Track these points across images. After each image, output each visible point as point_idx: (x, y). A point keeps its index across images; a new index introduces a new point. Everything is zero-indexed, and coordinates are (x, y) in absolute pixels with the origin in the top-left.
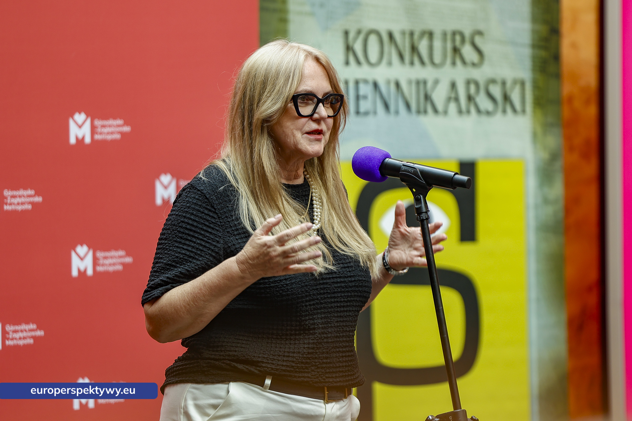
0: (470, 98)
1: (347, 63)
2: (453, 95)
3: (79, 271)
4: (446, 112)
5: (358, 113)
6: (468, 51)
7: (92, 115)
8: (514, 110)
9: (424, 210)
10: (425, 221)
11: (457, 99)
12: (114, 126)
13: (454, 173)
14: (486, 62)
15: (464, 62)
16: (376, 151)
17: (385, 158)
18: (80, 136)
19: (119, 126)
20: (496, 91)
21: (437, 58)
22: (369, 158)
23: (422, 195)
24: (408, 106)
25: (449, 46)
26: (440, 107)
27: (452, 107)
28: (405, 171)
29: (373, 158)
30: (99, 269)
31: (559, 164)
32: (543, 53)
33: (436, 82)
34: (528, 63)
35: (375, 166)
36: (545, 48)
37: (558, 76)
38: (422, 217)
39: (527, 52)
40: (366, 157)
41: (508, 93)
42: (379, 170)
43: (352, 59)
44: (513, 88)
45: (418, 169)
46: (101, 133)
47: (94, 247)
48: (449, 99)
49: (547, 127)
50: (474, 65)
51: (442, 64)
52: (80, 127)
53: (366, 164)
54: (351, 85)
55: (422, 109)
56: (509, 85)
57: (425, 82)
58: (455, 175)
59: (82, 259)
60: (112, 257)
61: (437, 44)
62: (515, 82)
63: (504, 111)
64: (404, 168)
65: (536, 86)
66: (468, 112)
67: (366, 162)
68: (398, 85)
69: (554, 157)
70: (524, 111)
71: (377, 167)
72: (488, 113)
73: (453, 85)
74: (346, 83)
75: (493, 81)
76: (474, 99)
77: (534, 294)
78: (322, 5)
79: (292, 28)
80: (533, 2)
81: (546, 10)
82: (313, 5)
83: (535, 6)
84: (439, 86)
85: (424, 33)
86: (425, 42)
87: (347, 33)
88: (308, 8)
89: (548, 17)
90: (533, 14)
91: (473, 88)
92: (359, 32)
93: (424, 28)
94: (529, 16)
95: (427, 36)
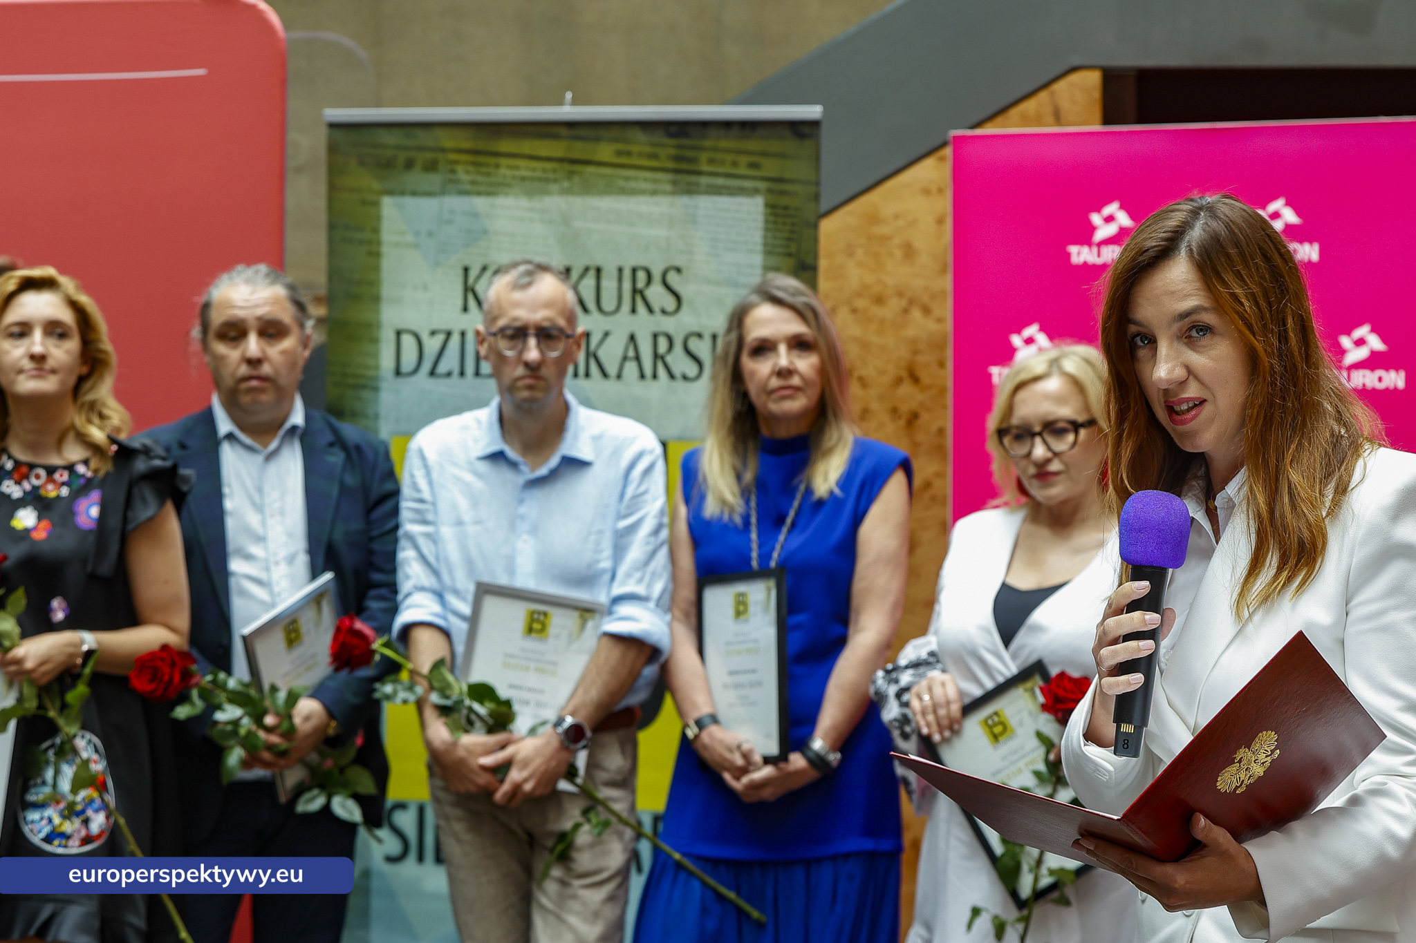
0: (656, 356)
1: (465, 309)
2: (631, 353)
4: (619, 376)
5: (477, 374)
6: (656, 293)
11: (637, 358)
14: (685, 308)
15: (649, 307)
20: (701, 348)
21: (609, 302)
25: (627, 286)
26: (611, 368)
27: (631, 368)
33: (606, 334)
43: (472, 303)
48: (625, 358)
50: (664, 312)
51: (615, 311)
54: (470, 338)
55: (582, 371)
61: (609, 284)
66: (655, 376)
72: (685, 378)
73: (632, 338)
74: (463, 334)
75: (695, 334)
76: (662, 358)
78: (430, 234)
79: (387, 264)
80: (766, 229)
81: (789, 239)
82: (417, 234)
83: (769, 234)
84: (609, 340)
85: (587, 269)
86: (589, 281)
87: (466, 270)
88: (409, 238)
89: (793, 248)
90: (765, 244)
91: (663, 345)
92: (484, 269)
93: (587, 262)
94: (759, 248)
95: (592, 273)
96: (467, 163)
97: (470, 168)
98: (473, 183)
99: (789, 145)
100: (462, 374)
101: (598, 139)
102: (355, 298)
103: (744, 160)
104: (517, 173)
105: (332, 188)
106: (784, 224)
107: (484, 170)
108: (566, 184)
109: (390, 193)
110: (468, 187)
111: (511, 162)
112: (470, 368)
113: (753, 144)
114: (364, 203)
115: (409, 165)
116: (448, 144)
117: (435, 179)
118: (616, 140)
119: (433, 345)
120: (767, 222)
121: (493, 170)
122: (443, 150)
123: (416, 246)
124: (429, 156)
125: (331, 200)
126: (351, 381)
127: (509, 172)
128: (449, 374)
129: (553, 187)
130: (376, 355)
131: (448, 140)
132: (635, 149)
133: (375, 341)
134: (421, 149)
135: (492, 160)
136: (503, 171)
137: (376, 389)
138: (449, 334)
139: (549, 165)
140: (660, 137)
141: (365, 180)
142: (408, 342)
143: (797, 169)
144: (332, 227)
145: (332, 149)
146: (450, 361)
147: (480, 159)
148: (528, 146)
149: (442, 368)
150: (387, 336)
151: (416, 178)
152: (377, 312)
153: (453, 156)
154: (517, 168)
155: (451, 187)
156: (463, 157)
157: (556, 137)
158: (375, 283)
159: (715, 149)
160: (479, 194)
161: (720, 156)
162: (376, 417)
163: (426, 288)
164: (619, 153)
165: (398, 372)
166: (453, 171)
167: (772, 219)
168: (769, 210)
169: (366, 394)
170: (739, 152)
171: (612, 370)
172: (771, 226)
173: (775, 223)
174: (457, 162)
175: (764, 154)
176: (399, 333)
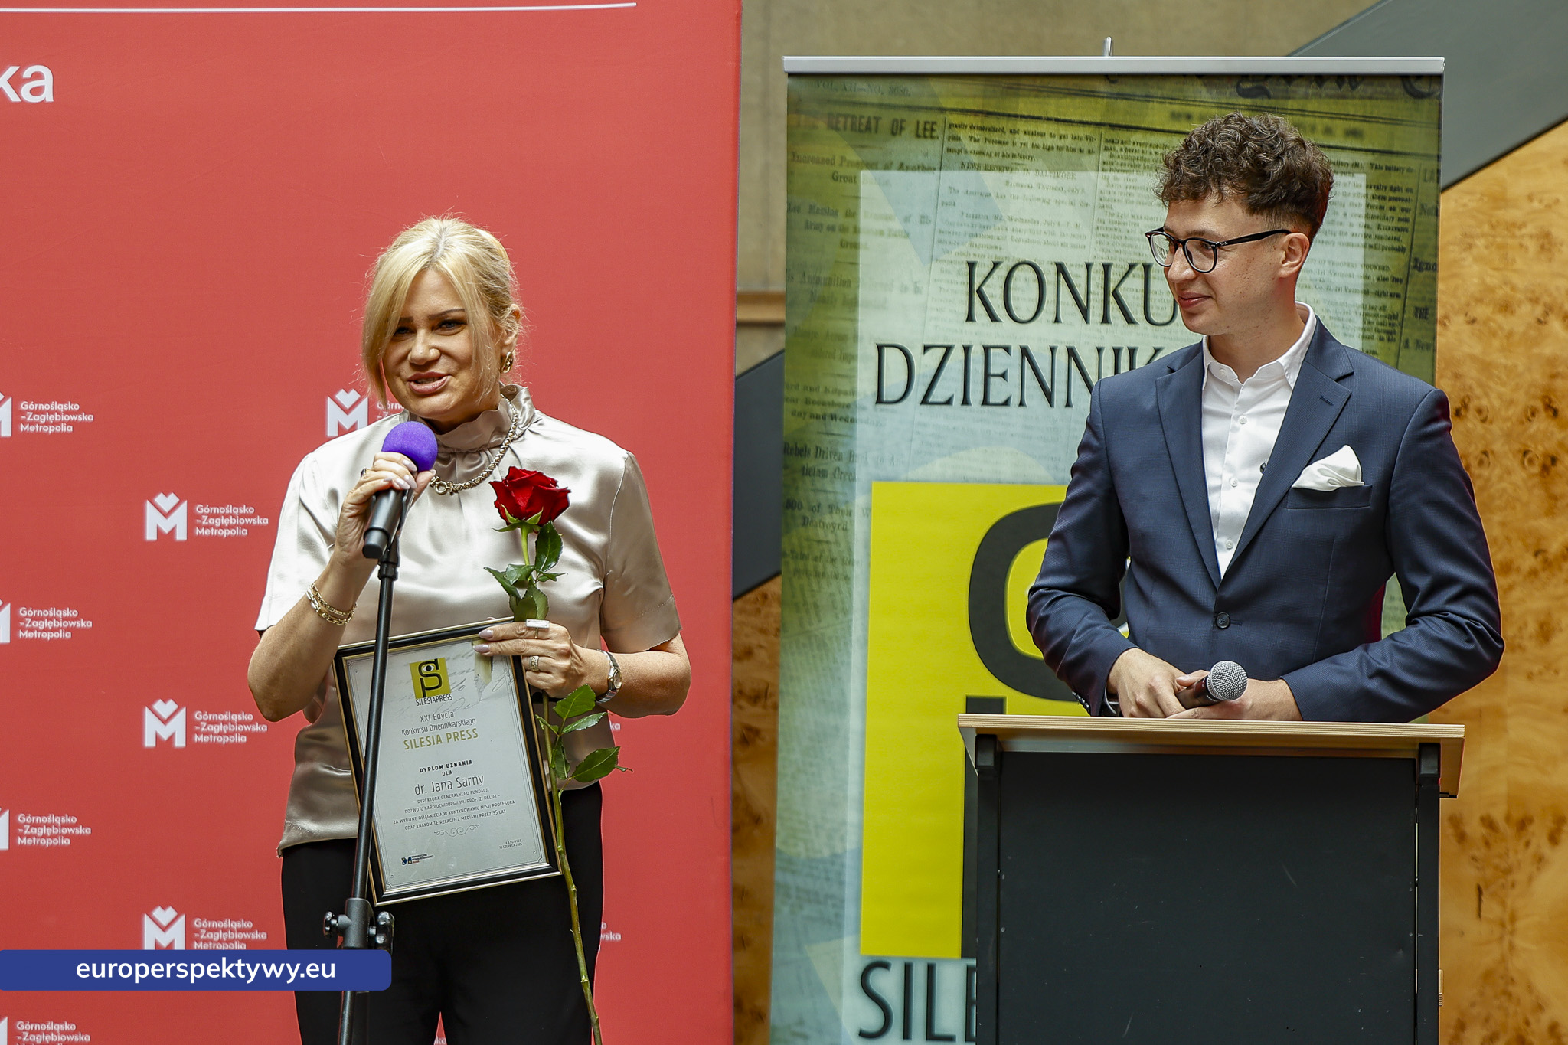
1: (970, 318)
5: (985, 402)
21: (1160, 311)
32: (1394, 305)
43: (979, 308)
51: (1167, 322)
52: (347, 410)
54: (977, 355)
57: (1132, 352)
68: (1071, 352)
74: (967, 349)
78: (924, 220)
79: (864, 256)
80: (1367, 216)
81: (1397, 229)
82: (907, 219)
83: (1373, 223)
85: (1132, 266)
86: (1135, 282)
87: (971, 266)
88: (896, 225)
89: (1405, 242)
90: (1366, 236)
92: (996, 265)
93: (1133, 259)
94: (1362, 241)
95: (1139, 271)
96: (972, 127)
97: (977, 134)
98: (981, 153)
99: (1402, 107)
100: (965, 401)
101: (1147, 98)
102: (824, 301)
103: (1340, 126)
104: (1039, 141)
105: (793, 156)
106: (1392, 209)
107: (996, 136)
108: (1105, 156)
109: (871, 166)
110: (975, 159)
111: (1032, 126)
112: (976, 394)
113: (1352, 106)
114: (835, 178)
115: (897, 129)
116: (948, 103)
117: (931, 148)
118: (1173, 99)
119: (926, 364)
120: (1368, 205)
121: (1008, 137)
122: (942, 110)
123: (907, 235)
124: (923, 117)
125: (790, 173)
126: (817, 410)
127: (1027, 139)
128: (949, 402)
129: (1086, 159)
130: (851, 377)
131: (947, 96)
132: (1195, 111)
133: (851, 358)
134: (911, 108)
135: (1003, 123)
136: (1021, 138)
137: (853, 421)
138: (949, 349)
139: (1082, 131)
140: (1229, 95)
141: (839, 149)
142: (893, 358)
143: (1412, 139)
144: (791, 209)
145: (794, 106)
146: (950, 385)
147: (991, 122)
148: (1054, 106)
149: (938, 395)
150: (866, 352)
151: (906, 146)
152: (854, 320)
153: (954, 119)
154: (1042, 135)
155: (952, 158)
156: (968, 120)
157: (1092, 94)
158: (850, 284)
159: (1302, 112)
160: (988, 168)
161: (1309, 120)
162: (851, 455)
163: (917, 290)
164: (1175, 116)
165: (879, 400)
166: (956, 138)
167: (1376, 203)
168: (1372, 191)
169: (837, 427)
170: (1333, 116)
172: (1376, 212)
173: (1381, 208)
174: (960, 126)
175: (1365, 119)
176: (880, 348)
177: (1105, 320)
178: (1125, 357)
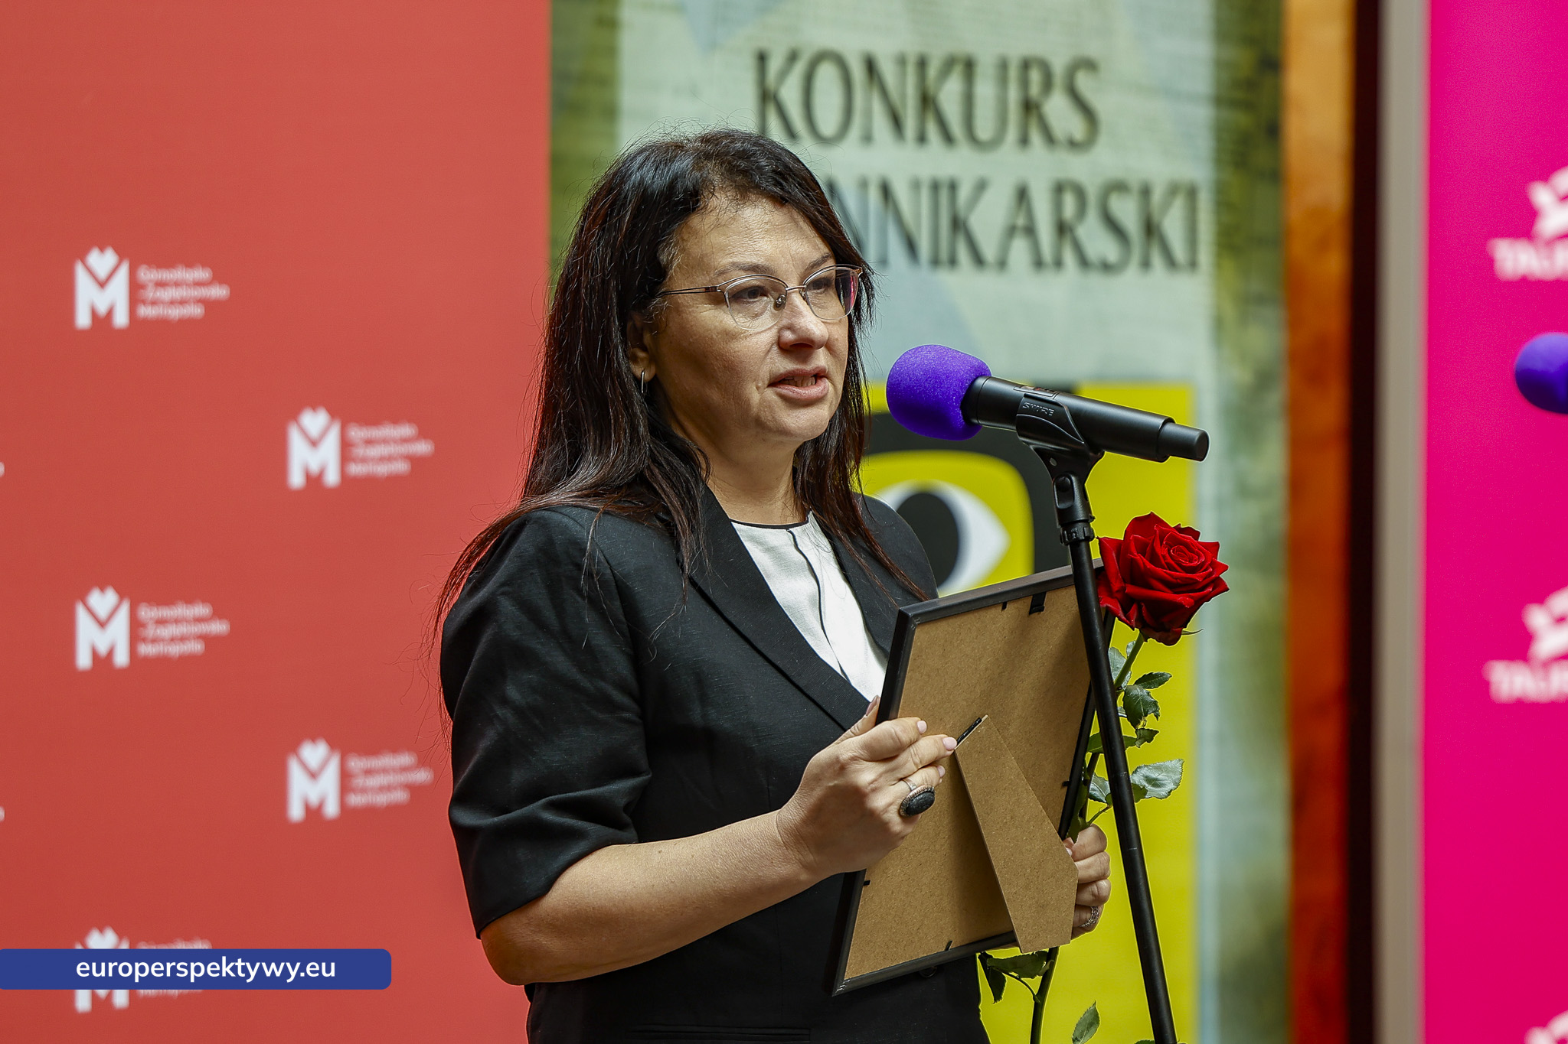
0: (1063, 229)
2: (1021, 221)
3: (95, 654)
4: (1002, 264)
6: (1058, 109)
7: (133, 254)
8: (1171, 262)
9: (1081, 516)
10: (1083, 544)
11: (1030, 231)
12: (188, 285)
13: (1160, 421)
14: (1103, 139)
15: (1049, 138)
16: (954, 358)
17: (977, 377)
18: (102, 310)
19: (199, 284)
20: (1126, 211)
21: (984, 128)
22: (936, 378)
23: (1075, 475)
24: (911, 246)
25: (1014, 95)
26: (989, 250)
27: (1020, 249)
28: (1030, 411)
29: (944, 377)
30: (145, 649)
31: (1276, 398)
32: (1242, 119)
33: (981, 186)
34: (1204, 144)
35: (949, 398)
36: (1247, 106)
37: (1276, 176)
38: (1075, 533)
39: (1202, 115)
40: (926, 372)
41: (1156, 216)
42: (962, 408)
44: (1167, 205)
45: (1066, 405)
46: (154, 303)
47: (133, 593)
48: (1011, 231)
49: (1248, 303)
50: (1073, 145)
51: (996, 142)
52: (102, 284)
53: (925, 393)
55: (944, 254)
56: (1157, 196)
57: (953, 187)
58: (1164, 424)
59: (102, 624)
60: (177, 621)
61: (986, 90)
62: (1173, 190)
63: (1146, 264)
64: (1027, 404)
65: (1223, 203)
66: (1058, 263)
67: (925, 387)
68: (886, 191)
69: (1263, 381)
70: (1193, 264)
71: (956, 401)
72: (1106, 267)
73: (1022, 195)
75: (1119, 187)
76: (1071, 230)
77: (1210, 724)
81: (1250, 12)
84: (988, 197)
85: (951, 62)
86: (956, 86)
87: (762, 58)
91: (1069, 203)
92: (794, 55)
95: (959, 70)
123: (679, 9)
158: (606, 81)
171: (989, 252)
177: (922, 138)
178: (944, 196)
